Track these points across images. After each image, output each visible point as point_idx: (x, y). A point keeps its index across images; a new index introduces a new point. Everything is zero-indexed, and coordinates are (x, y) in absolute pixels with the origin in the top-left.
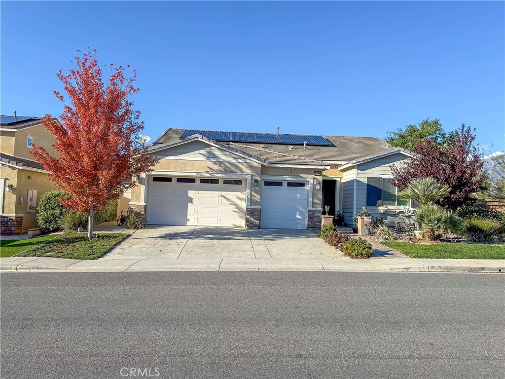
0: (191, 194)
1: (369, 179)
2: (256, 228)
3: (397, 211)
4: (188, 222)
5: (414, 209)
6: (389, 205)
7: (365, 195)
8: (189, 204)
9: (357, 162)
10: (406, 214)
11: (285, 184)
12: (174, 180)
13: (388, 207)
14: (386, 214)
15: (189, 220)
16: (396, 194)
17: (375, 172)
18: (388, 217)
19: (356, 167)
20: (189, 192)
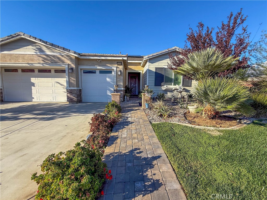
0: (33, 80)
1: (156, 68)
2: (75, 103)
3: (174, 89)
4: (33, 99)
5: (184, 87)
6: (168, 85)
7: (154, 79)
8: (33, 87)
9: (148, 57)
10: (179, 91)
11: (98, 72)
12: (20, 71)
13: (168, 86)
14: (167, 91)
15: (33, 98)
16: (173, 78)
17: (160, 64)
18: (168, 92)
19: (148, 61)
20: (32, 79)
